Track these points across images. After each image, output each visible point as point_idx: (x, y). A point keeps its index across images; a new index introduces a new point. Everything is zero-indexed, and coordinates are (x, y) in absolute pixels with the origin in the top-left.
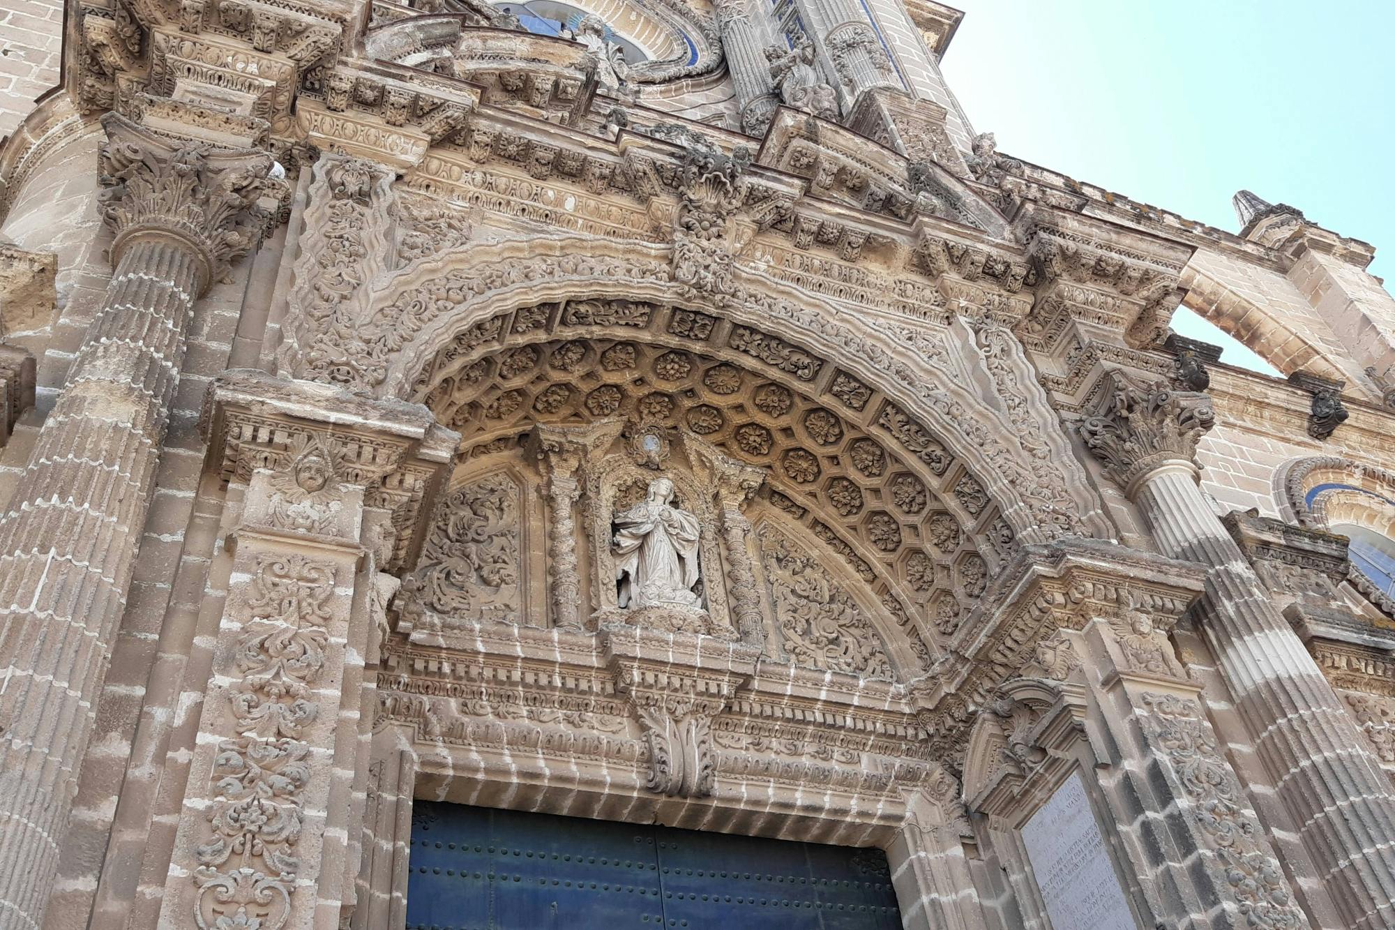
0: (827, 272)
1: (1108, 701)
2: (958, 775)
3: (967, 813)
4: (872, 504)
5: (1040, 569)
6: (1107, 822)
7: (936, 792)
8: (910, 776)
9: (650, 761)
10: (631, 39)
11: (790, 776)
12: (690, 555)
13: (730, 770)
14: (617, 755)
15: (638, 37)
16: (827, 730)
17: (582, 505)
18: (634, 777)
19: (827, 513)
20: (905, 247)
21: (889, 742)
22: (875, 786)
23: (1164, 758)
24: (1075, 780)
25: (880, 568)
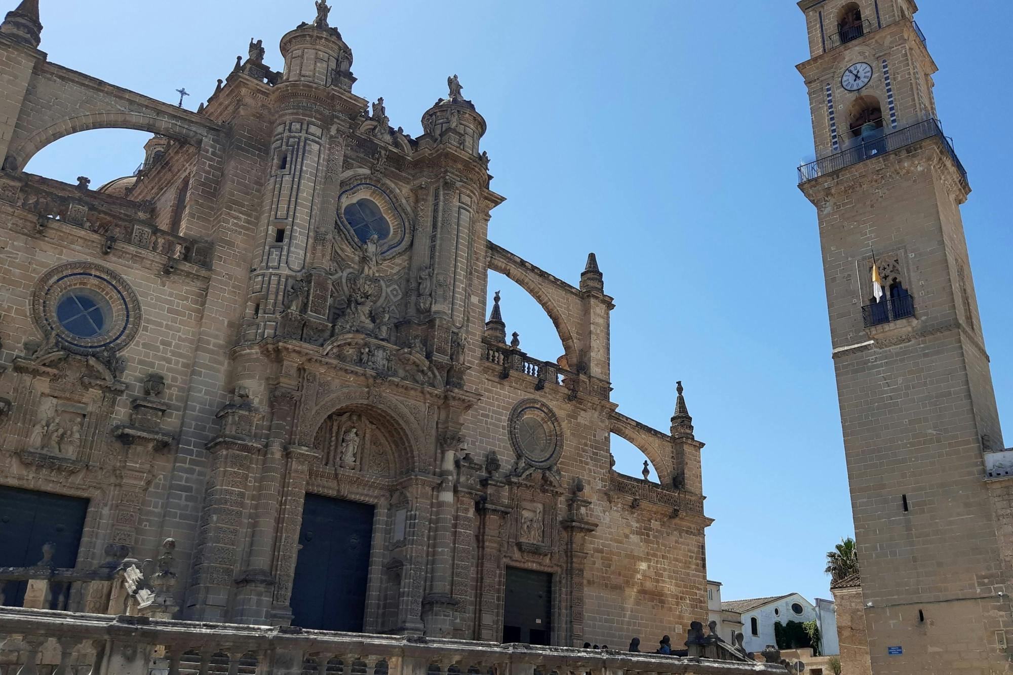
0: (401, 393)
1: (415, 500)
2: (392, 497)
3: (390, 504)
4: (395, 439)
5: (413, 477)
6: (406, 519)
7: (387, 498)
8: (383, 496)
9: (339, 491)
10: (387, 218)
11: (362, 495)
12: (356, 447)
13: (351, 493)
14: (333, 489)
15: (389, 218)
16: (371, 486)
17: (338, 433)
18: (335, 493)
19: (387, 435)
20: (419, 389)
21: (381, 489)
22: (376, 497)
23: (417, 513)
24: (405, 510)
25: (394, 449)
